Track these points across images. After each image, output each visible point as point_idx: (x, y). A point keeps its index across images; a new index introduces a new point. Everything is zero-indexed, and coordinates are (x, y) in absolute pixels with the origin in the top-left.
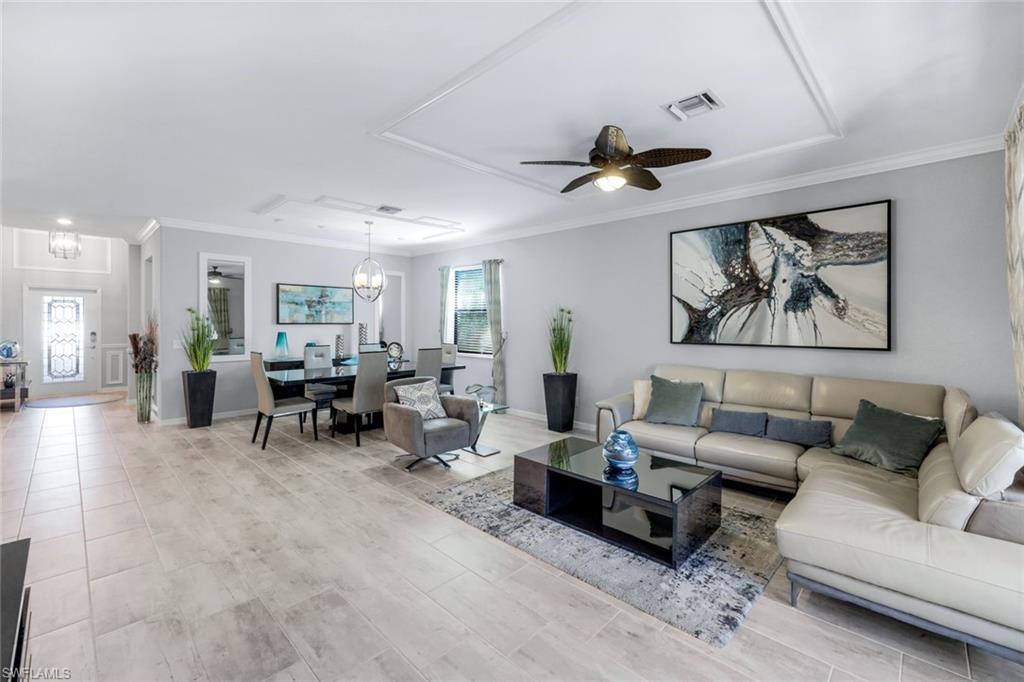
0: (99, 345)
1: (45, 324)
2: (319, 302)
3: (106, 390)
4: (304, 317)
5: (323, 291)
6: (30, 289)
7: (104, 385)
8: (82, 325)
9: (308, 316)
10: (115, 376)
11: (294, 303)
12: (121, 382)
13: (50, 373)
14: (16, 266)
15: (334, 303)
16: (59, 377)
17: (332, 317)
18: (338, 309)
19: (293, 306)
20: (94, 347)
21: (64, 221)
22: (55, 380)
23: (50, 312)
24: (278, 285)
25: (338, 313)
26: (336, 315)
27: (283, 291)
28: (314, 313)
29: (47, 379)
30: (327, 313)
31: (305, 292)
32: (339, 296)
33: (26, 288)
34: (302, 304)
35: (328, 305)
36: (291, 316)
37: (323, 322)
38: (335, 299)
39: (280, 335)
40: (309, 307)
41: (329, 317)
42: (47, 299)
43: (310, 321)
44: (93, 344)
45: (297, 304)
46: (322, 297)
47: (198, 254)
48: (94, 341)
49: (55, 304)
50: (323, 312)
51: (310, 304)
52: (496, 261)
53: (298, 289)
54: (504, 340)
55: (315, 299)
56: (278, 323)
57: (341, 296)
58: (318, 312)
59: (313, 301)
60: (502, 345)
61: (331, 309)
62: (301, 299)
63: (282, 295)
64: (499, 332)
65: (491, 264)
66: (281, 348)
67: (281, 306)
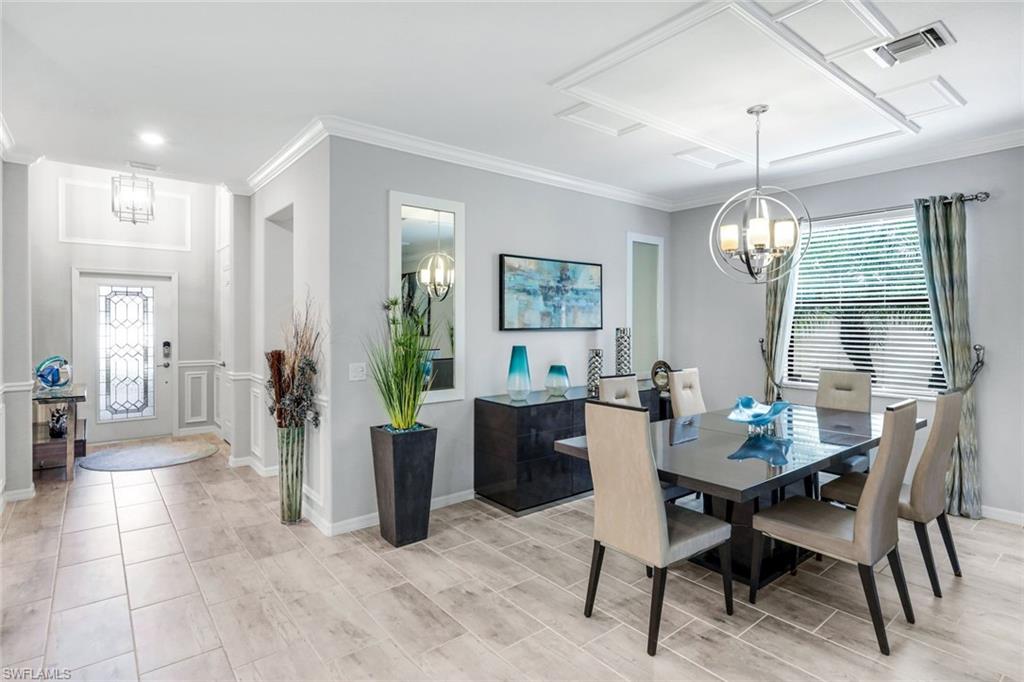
0: (174, 360)
1: (102, 330)
2: (558, 290)
3: (185, 431)
4: (539, 317)
6: (81, 274)
7: (182, 424)
8: (151, 330)
9: (545, 315)
10: (196, 412)
11: (524, 291)
12: (205, 419)
13: (109, 407)
14: (62, 238)
15: (577, 292)
16: (121, 412)
17: (575, 317)
18: (582, 302)
20: (167, 366)
21: (152, 139)
22: (117, 417)
23: (107, 311)
24: (502, 257)
25: (583, 309)
26: (579, 313)
27: (512, 269)
28: (552, 310)
29: (105, 415)
30: (568, 309)
31: (539, 271)
33: (76, 273)
34: (535, 293)
35: (570, 294)
37: (564, 326)
38: (580, 284)
39: (518, 352)
40: (546, 299)
41: (571, 316)
42: (105, 291)
43: (547, 324)
44: (166, 361)
45: (529, 293)
46: (561, 280)
47: (388, 192)
48: (167, 355)
49: (115, 299)
50: (563, 309)
51: (546, 292)
52: (961, 199)
53: (531, 265)
54: (980, 363)
55: (553, 284)
56: (502, 328)
57: (585, 279)
58: (557, 308)
59: (551, 288)
60: (975, 372)
61: (573, 303)
62: (534, 284)
63: (507, 275)
64: (967, 346)
65: (947, 206)
66: (517, 377)
67: (507, 296)
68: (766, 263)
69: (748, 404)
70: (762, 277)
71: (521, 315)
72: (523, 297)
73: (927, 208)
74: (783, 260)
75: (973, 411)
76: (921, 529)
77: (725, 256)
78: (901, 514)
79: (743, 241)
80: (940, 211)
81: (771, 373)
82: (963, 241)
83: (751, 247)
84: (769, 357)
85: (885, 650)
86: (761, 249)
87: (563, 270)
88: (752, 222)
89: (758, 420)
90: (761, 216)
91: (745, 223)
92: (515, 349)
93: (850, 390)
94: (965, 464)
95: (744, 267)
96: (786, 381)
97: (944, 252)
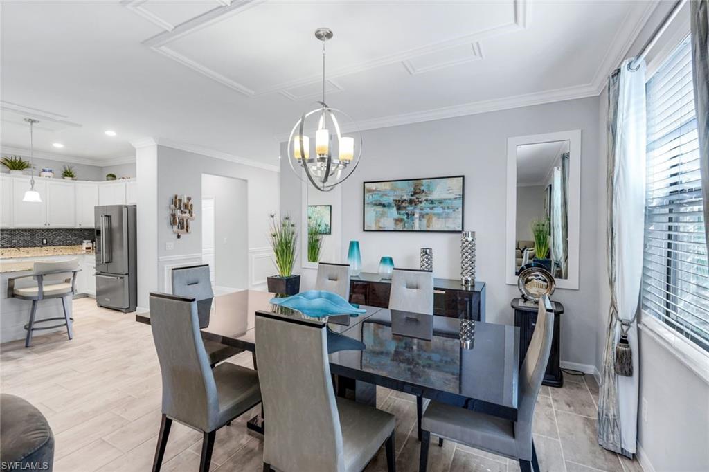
2: (411, 202)
4: (393, 222)
5: (416, 186)
9: (397, 221)
11: (380, 204)
15: (432, 202)
17: (429, 221)
18: (438, 210)
19: (380, 209)
24: (364, 183)
25: (439, 215)
26: (434, 219)
27: (370, 191)
28: (405, 217)
30: (422, 216)
31: (393, 189)
32: (439, 191)
34: (389, 206)
35: (424, 204)
36: (377, 221)
37: (417, 229)
38: (435, 195)
39: (354, 245)
40: (399, 209)
41: (425, 221)
43: (399, 227)
45: (384, 206)
46: (415, 193)
50: (417, 216)
51: (400, 204)
53: (387, 186)
55: (406, 197)
56: (363, 230)
57: (442, 190)
58: (410, 215)
59: (404, 201)
61: (428, 210)
62: (389, 199)
63: (366, 195)
67: (366, 209)
92: (352, 243)
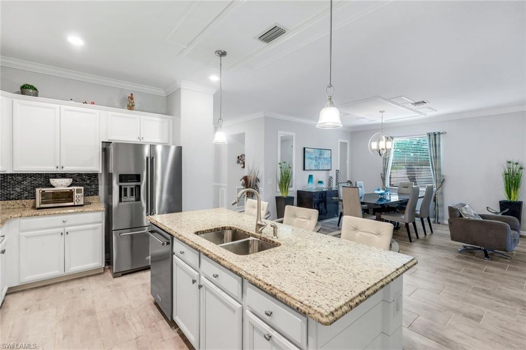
2: (319, 158)
4: (314, 166)
9: (316, 166)
11: (310, 158)
15: (324, 158)
17: (323, 166)
18: (326, 162)
24: (304, 148)
25: (326, 164)
27: (308, 152)
28: (317, 164)
30: (322, 164)
31: (314, 152)
34: (313, 159)
35: (322, 159)
37: (321, 169)
38: (325, 156)
40: (316, 160)
43: (316, 168)
46: (320, 155)
47: (277, 130)
51: (316, 159)
52: (439, 133)
53: (312, 151)
54: (444, 180)
55: (318, 156)
56: (304, 169)
57: (326, 154)
58: (319, 163)
59: (317, 157)
60: (442, 183)
61: (323, 162)
62: (313, 156)
63: (306, 154)
64: (440, 175)
65: (435, 135)
66: (310, 184)
67: (306, 160)
68: (384, 152)
69: (379, 190)
70: (382, 156)
71: (309, 166)
72: (310, 160)
73: (430, 135)
74: (388, 151)
75: (442, 193)
76: (422, 220)
77: (373, 151)
78: (417, 216)
79: (378, 147)
80: (433, 137)
81: (384, 184)
82: (439, 145)
83: (380, 148)
84: (384, 179)
85: (411, 241)
86: (383, 149)
87: (321, 152)
88: (381, 142)
89: (381, 194)
90: (383, 140)
91: (379, 142)
92: (310, 176)
93: (407, 188)
94: (439, 209)
95: (379, 154)
96: (389, 187)
97: (434, 148)
